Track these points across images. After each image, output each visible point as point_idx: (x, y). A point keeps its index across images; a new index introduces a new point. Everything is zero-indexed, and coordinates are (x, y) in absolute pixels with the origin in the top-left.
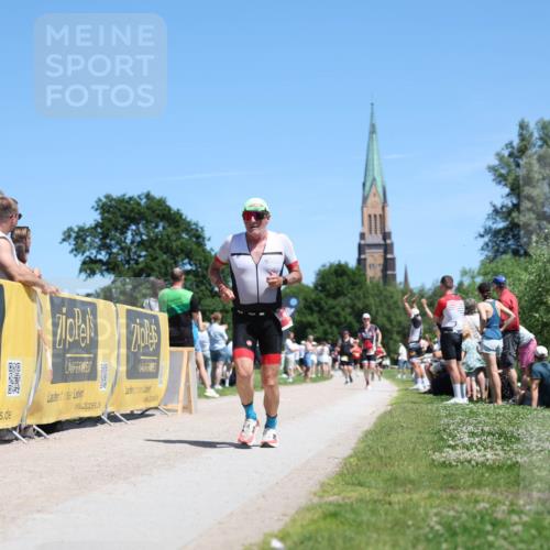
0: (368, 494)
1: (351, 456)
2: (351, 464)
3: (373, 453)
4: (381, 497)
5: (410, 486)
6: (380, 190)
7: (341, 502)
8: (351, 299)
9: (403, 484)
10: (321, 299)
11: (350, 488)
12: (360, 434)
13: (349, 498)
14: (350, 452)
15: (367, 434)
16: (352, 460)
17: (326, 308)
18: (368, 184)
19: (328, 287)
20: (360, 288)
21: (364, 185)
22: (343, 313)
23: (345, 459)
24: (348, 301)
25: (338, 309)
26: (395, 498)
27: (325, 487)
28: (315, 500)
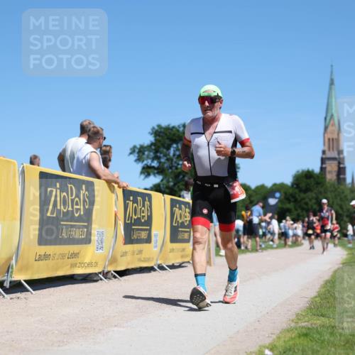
0: (328, 322)
1: (316, 297)
2: (316, 302)
3: (331, 295)
6: (336, 122)
7: (310, 326)
8: (315, 193)
10: (296, 193)
11: (316, 318)
12: (321, 282)
13: (315, 324)
14: (315, 294)
15: (327, 282)
16: (317, 299)
17: (299, 199)
18: (328, 118)
19: (301, 186)
20: (322, 187)
21: (326, 119)
22: (310, 203)
23: (312, 298)
24: (314, 195)
25: (307, 200)
27: (299, 317)
28: (293, 325)
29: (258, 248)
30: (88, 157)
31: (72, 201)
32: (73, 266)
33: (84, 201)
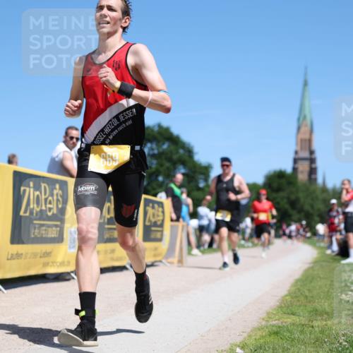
0: (298, 320)
1: (286, 296)
2: (286, 300)
3: (301, 294)
4: (307, 323)
5: (326, 316)
6: (309, 123)
7: (280, 325)
8: (287, 193)
9: (321, 315)
11: (285, 316)
12: (292, 280)
13: (285, 322)
14: (286, 293)
15: (297, 281)
16: (287, 298)
18: (301, 119)
19: (272, 185)
20: (293, 187)
21: (299, 119)
23: (283, 297)
24: (286, 195)
25: (278, 200)
26: (316, 324)
27: (269, 315)
28: (264, 323)
30: (61, 156)
31: (46, 200)
32: (46, 265)
33: (58, 200)
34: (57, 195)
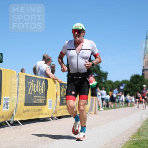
0: (146, 138)
7: (138, 140)
10: (132, 84)
14: (140, 126)
15: (145, 121)
19: (134, 81)
20: (143, 82)
22: (138, 88)
24: (139, 85)
27: (133, 136)
29: (116, 107)
30: (45, 69)
32: (39, 114)
34: (43, 85)
